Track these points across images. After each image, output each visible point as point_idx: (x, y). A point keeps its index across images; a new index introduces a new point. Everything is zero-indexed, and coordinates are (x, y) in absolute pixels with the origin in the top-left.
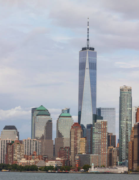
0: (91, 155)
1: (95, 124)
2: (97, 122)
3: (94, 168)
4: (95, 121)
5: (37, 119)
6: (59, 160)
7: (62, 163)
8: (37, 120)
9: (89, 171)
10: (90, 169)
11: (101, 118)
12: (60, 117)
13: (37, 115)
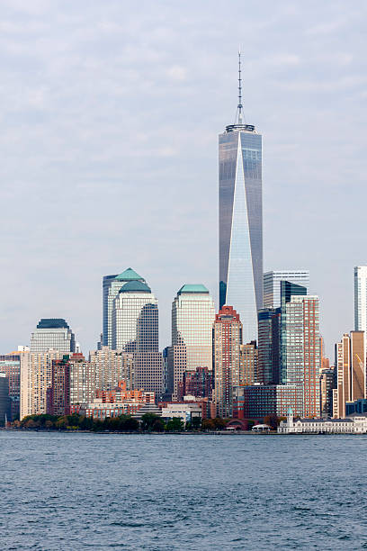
0: (278, 386)
1: (288, 305)
2: (292, 301)
3: (295, 420)
4: (288, 300)
5: (121, 301)
6: (192, 402)
7: (200, 410)
8: (121, 304)
9: (279, 430)
10: (282, 423)
11: (303, 291)
12: (179, 293)
13: (120, 292)
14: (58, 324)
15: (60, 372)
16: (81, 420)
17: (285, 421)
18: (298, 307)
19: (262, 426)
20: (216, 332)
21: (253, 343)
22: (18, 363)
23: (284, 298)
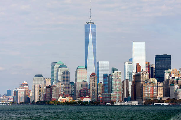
0: (111, 94)
1: (114, 74)
3: (118, 102)
4: (114, 72)
6: (88, 98)
9: (114, 104)
10: (115, 103)
11: (117, 70)
12: (77, 69)
13: (59, 68)
14: (40, 76)
15: (48, 90)
16: (57, 102)
17: (116, 102)
18: (116, 74)
19: (109, 103)
20: (91, 79)
21: (101, 82)
22: (28, 86)
23: (113, 72)
